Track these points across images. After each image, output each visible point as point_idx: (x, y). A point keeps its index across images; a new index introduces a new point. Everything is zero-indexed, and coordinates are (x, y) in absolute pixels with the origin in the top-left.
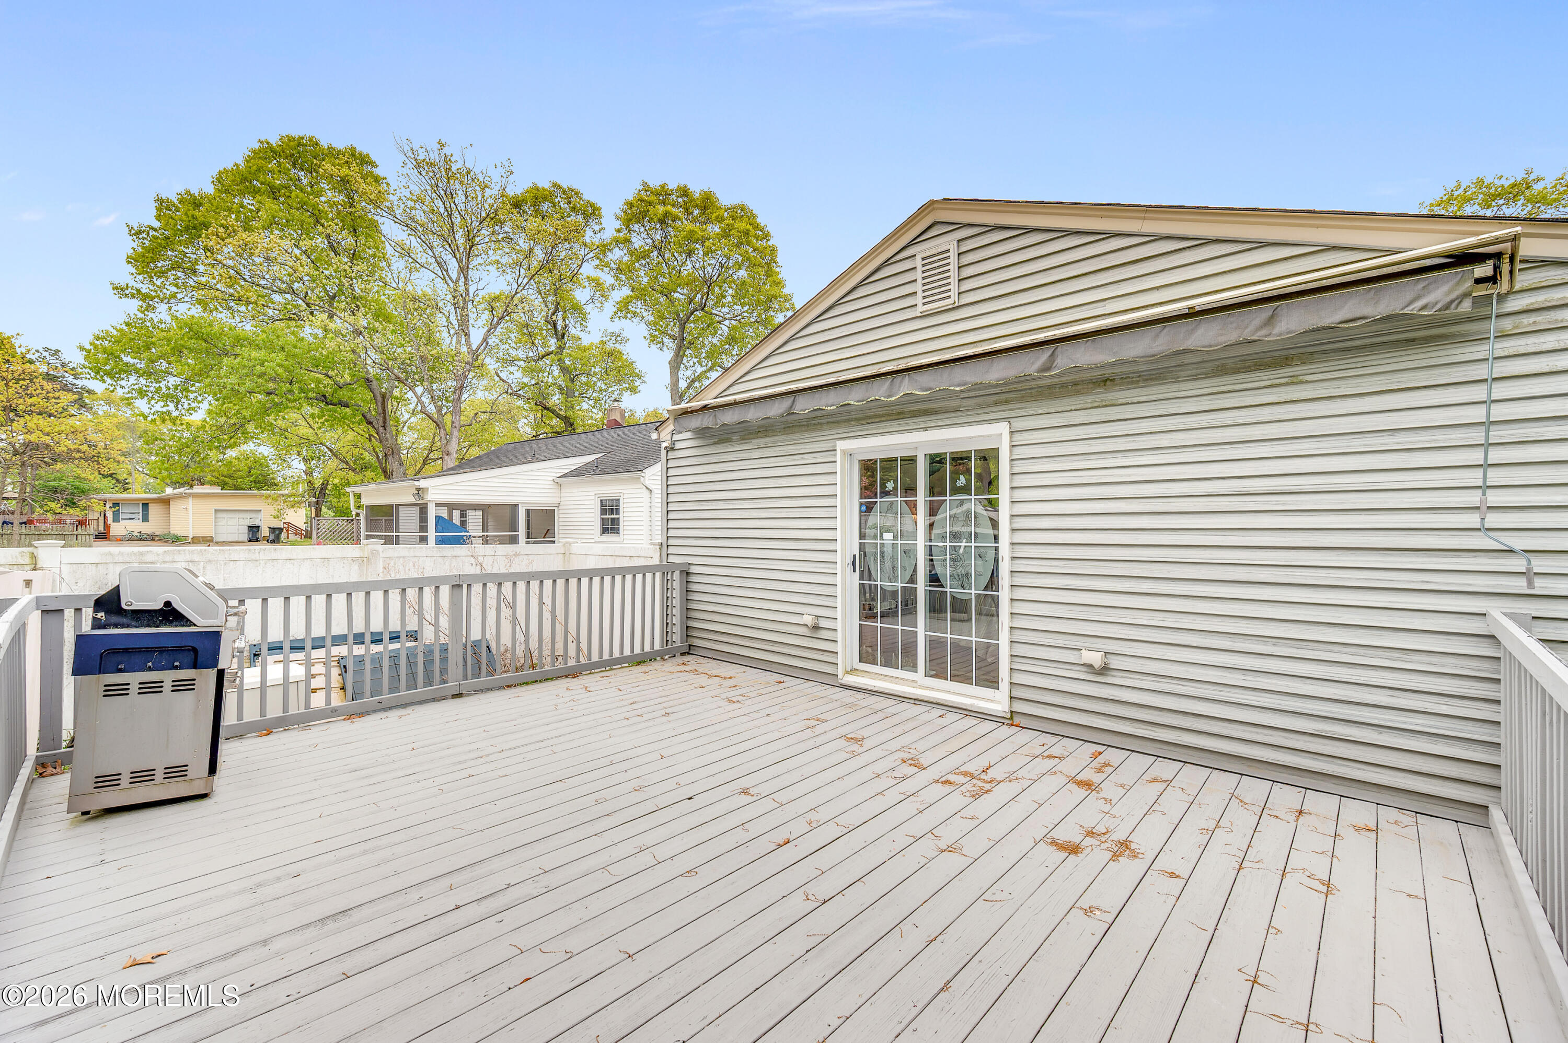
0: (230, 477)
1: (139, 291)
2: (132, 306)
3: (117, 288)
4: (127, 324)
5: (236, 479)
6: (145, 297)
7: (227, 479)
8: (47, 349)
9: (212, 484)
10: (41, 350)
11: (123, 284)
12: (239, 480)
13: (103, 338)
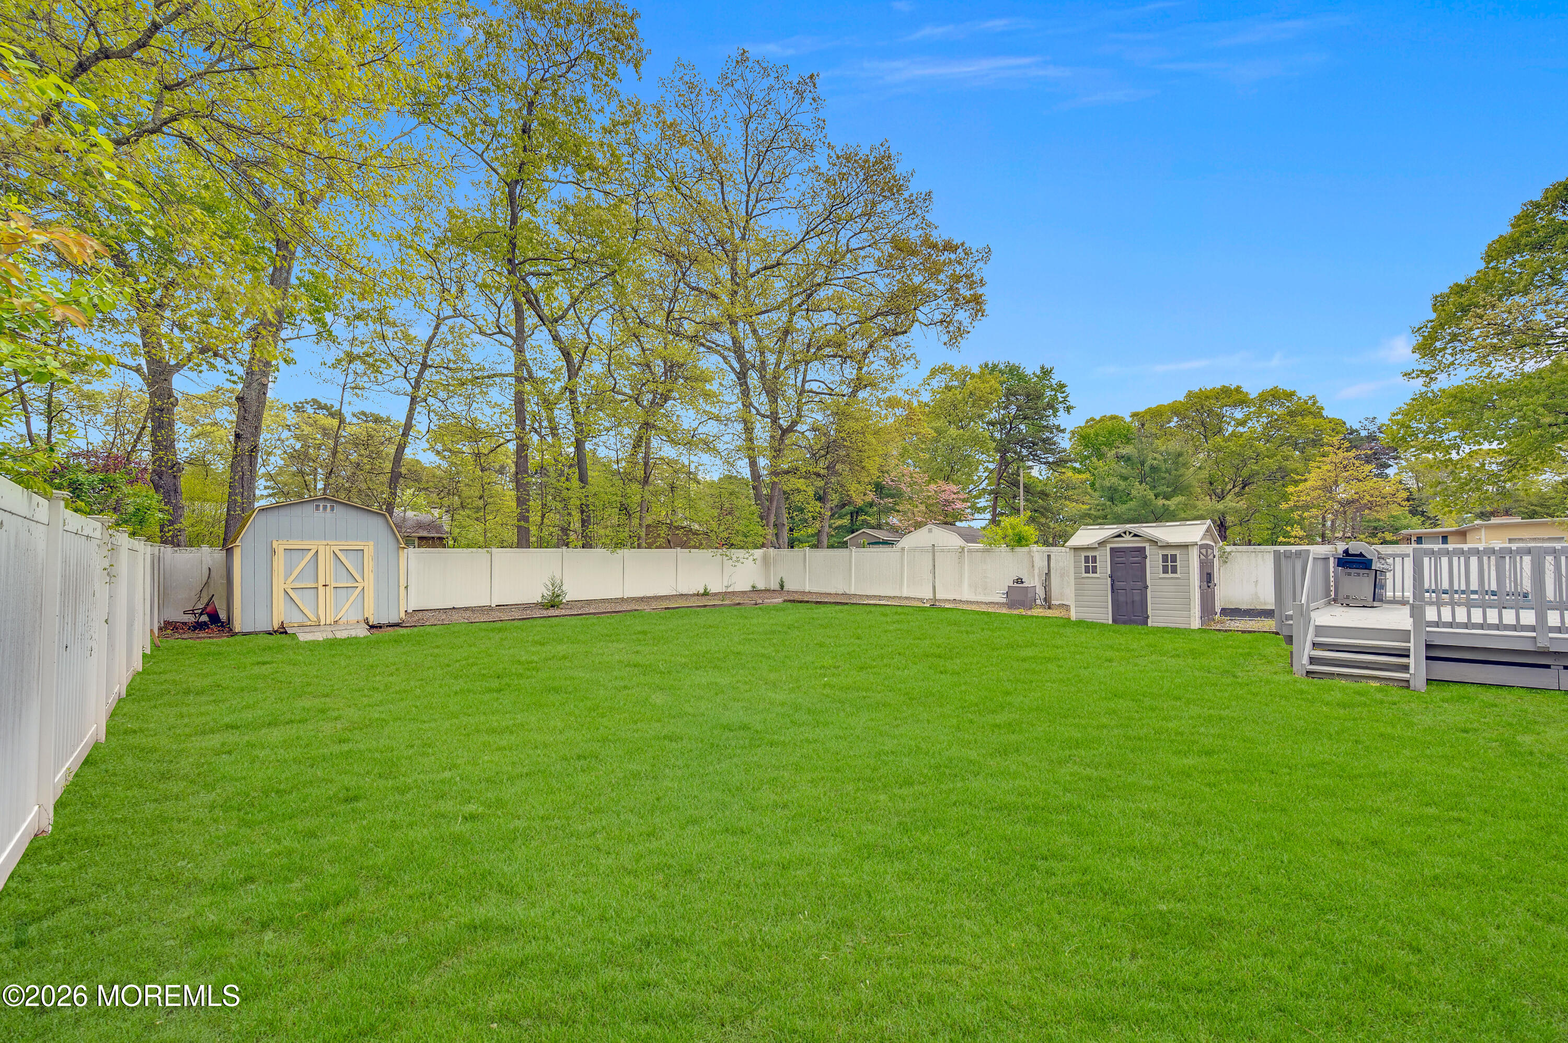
0: (1542, 505)
1: (1422, 371)
2: (1418, 384)
3: (1405, 375)
4: (1413, 400)
5: (1549, 508)
6: (1427, 374)
7: (1537, 509)
8: (1367, 419)
9: (1518, 514)
10: (1363, 421)
11: (1410, 371)
12: (1553, 508)
13: (1397, 414)
